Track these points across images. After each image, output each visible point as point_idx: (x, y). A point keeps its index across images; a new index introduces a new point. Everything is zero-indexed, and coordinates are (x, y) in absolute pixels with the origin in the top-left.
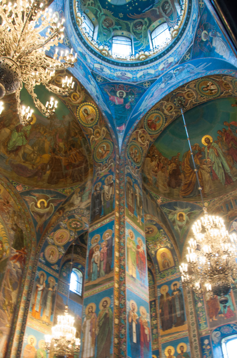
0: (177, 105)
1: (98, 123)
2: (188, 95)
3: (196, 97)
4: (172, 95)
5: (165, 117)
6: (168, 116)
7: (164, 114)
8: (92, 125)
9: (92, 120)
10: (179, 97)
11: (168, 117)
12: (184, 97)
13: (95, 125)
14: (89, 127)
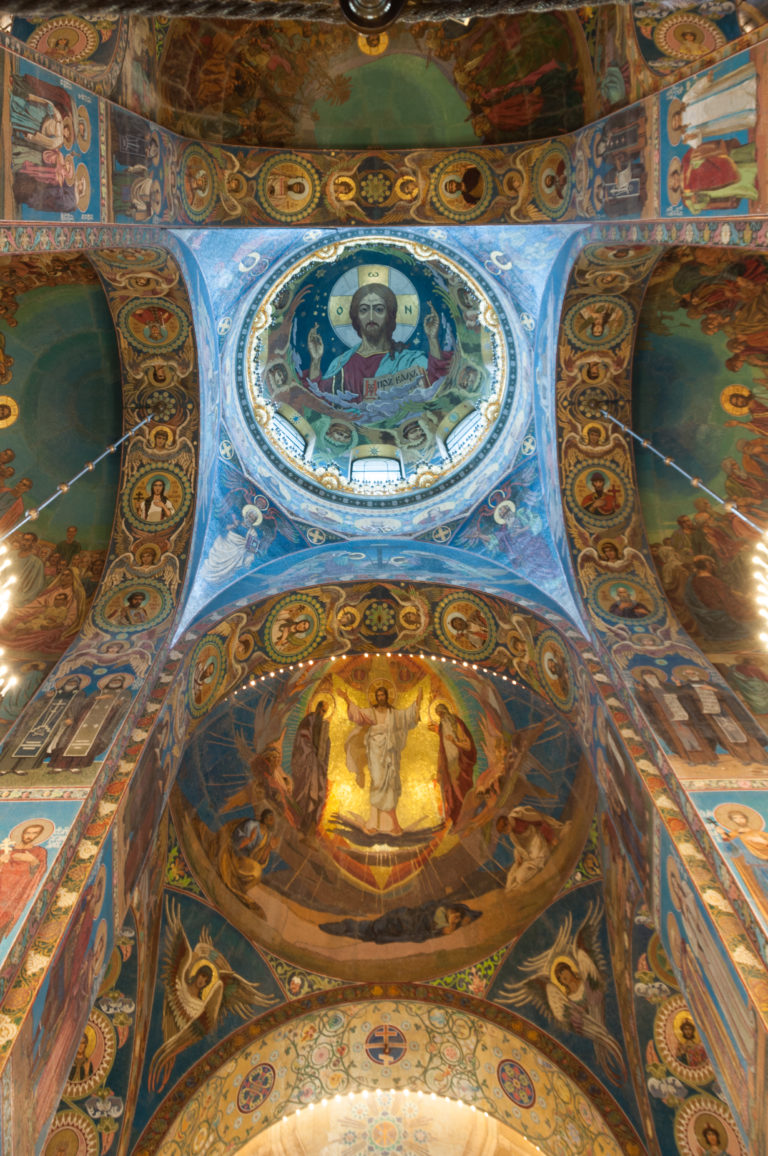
0: (156, 395)
1: (256, 203)
2: (165, 435)
3: (150, 451)
4: (190, 402)
5: (145, 353)
6: (144, 360)
7: (154, 356)
8: (261, 181)
9: (272, 191)
10: (173, 411)
11: (140, 358)
12: (165, 422)
13: (257, 191)
14: (260, 171)
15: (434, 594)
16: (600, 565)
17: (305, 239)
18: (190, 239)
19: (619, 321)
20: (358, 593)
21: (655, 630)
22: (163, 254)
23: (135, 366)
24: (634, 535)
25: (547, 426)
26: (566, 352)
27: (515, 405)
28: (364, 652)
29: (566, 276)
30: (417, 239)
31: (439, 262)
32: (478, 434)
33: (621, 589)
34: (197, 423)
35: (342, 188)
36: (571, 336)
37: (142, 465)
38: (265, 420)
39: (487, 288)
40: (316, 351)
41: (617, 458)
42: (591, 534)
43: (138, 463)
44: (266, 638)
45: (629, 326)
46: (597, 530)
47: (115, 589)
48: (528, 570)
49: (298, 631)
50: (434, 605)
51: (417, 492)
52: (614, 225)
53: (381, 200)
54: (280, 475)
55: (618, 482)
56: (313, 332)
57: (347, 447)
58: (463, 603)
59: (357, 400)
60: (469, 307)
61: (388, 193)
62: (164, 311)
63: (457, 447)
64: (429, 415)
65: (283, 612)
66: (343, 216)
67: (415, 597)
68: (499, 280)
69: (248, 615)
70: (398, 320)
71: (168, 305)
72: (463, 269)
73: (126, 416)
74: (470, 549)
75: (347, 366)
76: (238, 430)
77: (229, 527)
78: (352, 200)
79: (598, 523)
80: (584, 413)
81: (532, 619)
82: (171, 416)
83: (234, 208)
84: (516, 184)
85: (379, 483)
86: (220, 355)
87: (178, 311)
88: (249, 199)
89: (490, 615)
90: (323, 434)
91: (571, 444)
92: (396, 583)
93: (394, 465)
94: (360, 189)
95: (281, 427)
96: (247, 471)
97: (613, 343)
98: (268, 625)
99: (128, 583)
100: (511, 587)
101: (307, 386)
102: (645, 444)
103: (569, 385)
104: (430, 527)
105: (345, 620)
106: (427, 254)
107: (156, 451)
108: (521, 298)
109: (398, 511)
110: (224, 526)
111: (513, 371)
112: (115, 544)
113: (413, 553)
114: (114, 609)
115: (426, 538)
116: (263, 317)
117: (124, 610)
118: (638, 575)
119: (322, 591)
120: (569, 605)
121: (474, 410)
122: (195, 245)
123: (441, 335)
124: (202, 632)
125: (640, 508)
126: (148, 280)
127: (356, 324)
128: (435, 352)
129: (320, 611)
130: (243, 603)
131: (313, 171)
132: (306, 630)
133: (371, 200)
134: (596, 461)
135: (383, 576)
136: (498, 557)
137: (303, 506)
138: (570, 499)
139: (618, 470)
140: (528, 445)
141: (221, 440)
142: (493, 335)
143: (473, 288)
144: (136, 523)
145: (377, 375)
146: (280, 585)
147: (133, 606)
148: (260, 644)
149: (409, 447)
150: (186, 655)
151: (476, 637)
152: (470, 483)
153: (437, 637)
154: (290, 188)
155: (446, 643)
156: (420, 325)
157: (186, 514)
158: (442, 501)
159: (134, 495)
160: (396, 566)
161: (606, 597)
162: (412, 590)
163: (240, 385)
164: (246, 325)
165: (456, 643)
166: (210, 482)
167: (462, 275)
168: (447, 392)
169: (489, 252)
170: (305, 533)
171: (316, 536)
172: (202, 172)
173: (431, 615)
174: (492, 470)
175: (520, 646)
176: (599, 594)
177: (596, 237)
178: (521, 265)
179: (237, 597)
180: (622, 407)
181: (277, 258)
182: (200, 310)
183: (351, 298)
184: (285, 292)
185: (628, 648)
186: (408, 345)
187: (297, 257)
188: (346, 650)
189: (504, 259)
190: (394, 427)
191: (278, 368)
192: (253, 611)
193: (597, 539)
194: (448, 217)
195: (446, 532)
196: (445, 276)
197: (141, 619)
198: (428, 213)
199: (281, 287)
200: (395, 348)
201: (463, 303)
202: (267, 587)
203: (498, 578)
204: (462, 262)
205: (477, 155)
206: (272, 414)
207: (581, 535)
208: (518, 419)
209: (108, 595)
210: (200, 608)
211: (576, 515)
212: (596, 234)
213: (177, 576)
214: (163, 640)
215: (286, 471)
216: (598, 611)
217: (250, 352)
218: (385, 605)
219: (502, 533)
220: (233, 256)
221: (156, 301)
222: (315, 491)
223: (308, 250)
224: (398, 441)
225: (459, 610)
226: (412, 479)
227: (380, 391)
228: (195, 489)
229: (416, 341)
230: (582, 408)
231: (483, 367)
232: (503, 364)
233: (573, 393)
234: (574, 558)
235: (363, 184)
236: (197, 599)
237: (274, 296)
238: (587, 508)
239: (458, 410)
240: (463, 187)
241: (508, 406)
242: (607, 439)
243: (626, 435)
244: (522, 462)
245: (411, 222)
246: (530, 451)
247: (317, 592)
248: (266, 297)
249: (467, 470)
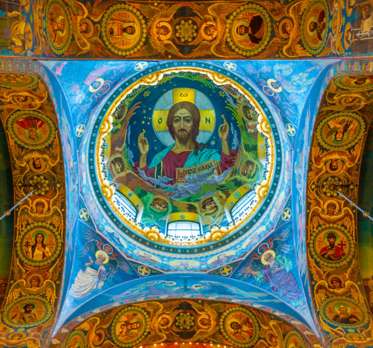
0: (35, 177)
1: (100, 42)
2: (43, 204)
3: (33, 215)
4: (59, 182)
5: (26, 149)
6: (26, 153)
7: (32, 151)
8: (103, 24)
9: (112, 33)
10: (47, 189)
11: (23, 152)
12: (42, 196)
13: (101, 32)
14: (103, 17)
15: (220, 308)
16: (329, 291)
17: (135, 69)
18: (54, 69)
19: (355, 131)
20: (171, 307)
21: (361, 331)
22: (36, 78)
23: (20, 158)
24: (353, 272)
25: (300, 201)
26: (316, 151)
27: (279, 187)
28: (175, 341)
29: (320, 98)
30: (215, 69)
31: (231, 86)
32: (253, 206)
33: (342, 306)
34: (63, 196)
35: (162, 31)
36: (320, 141)
37: (28, 224)
38: (109, 195)
39: (264, 106)
40: (144, 148)
41: (346, 224)
42: (324, 272)
43: (25, 223)
44: (112, 332)
45: (362, 134)
46: (329, 270)
47: (15, 301)
48: (281, 294)
49: (133, 329)
50: (220, 314)
51: (211, 243)
52: (357, 60)
53: (190, 40)
54: (120, 232)
55: (345, 239)
56: (142, 136)
57: (164, 214)
58: (239, 313)
59: (172, 183)
60: (250, 119)
61: (195, 35)
62: (38, 120)
63: (238, 215)
64: (220, 193)
65: (123, 317)
66: (163, 52)
67: (208, 309)
68: (272, 100)
69: (101, 318)
70: (200, 128)
71: (40, 115)
72: (247, 92)
73: (16, 192)
74: (245, 280)
75: (165, 160)
76: (92, 202)
77: (87, 264)
78: (169, 39)
79: (330, 265)
80: (325, 193)
81: (282, 323)
82: (46, 192)
83: (84, 45)
84: (288, 29)
85: (185, 237)
86: (78, 151)
87: (48, 119)
88: (96, 38)
89: (255, 321)
90: (148, 205)
91: (315, 214)
92: (196, 301)
93: (196, 226)
94: (176, 31)
95: (120, 200)
96: (98, 228)
97: (349, 146)
98: (113, 324)
99: (23, 298)
100: (270, 304)
101: (137, 173)
102: (365, 214)
103: (317, 174)
104: (218, 266)
105: (162, 322)
106: (222, 80)
107: (37, 215)
108: (287, 113)
109: (198, 255)
110: (84, 264)
111: (279, 164)
112: (13, 274)
113: (207, 282)
114: (15, 313)
115: (216, 273)
116: (107, 125)
117: (21, 314)
118: (353, 298)
119: (148, 304)
120: (307, 316)
121: (251, 190)
122: (58, 73)
123: (230, 139)
124: (71, 328)
125: (358, 256)
126: (26, 98)
127: (171, 130)
128: (226, 151)
129: (147, 317)
130: (97, 311)
131: (141, 17)
132: (137, 328)
133: (183, 40)
134: (331, 225)
135: (187, 296)
136: (262, 285)
137: (135, 252)
138: (312, 249)
139: (346, 231)
140: (286, 214)
141: (80, 208)
142: (267, 139)
143: (254, 105)
144: (26, 261)
145: (185, 166)
146: (121, 301)
147: (27, 312)
148: (109, 336)
149: (206, 214)
150: (62, 341)
151: (246, 334)
152: (246, 238)
153: (221, 333)
154: (125, 30)
155: (227, 337)
156: (216, 131)
157: (59, 255)
158: (227, 250)
159: (24, 243)
160: (196, 290)
161: (331, 311)
162: (206, 305)
163: (92, 172)
164: (95, 130)
165: (232, 337)
166: (73, 236)
167: (246, 96)
168: (233, 178)
169: (266, 80)
170: (137, 268)
171: (144, 271)
172: (61, 17)
173: (217, 320)
174: (260, 230)
175: (274, 340)
176: (327, 309)
177: (343, 69)
178: (289, 89)
179: (94, 308)
180: (352, 190)
181: (116, 82)
182: (63, 119)
183: (168, 112)
184: (122, 107)
185: (343, 342)
186: (207, 145)
187: (130, 82)
188: (163, 340)
189: (277, 85)
190: (197, 201)
191: (118, 160)
192: (104, 316)
193: (328, 275)
194: (238, 53)
195: (229, 269)
196: (235, 97)
197: (33, 320)
198: (224, 50)
199: (119, 103)
200: (198, 147)
201: (247, 116)
202: (113, 302)
203: (262, 298)
204: (247, 86)
205: (261, 6)
206: (114, 191)
207: (318, 272)
208: (281, 197)
209: (10, 305)
210: (70, 314)
211: (315, 260)
212: (344, 67)
213: (55, 294)
214: (47, 332)
215: (124, 229)
216: (326, 319)
217: (98, 149)
218: (188, 314)
219: (266, 271)
220: (85, 80)
221: (32, 112)
222: (143, 242)
223: (138, 76)
224: (199, 211)
225: (235, 318)
226: (208, 235)
227: (187, 177)
228: (64, 240)
229: (213, 143)
230: (324, 190)
231: (258, 161)
232: (272, 159)
233: (319, 179)
234: (312, 287)
235: (177, 27)
236: (68, 309)
237: (114, 110)
238: (323, 256)
239: (240, 190)
240: (250, 31)
241: (274, 188)
242: (340, 211)
243: (353, 208)
244: (282, 226)
245: (211, 57)
246: (287, 218)
247: (145, 305)
248: (109, 111)
249: (245, 230)
